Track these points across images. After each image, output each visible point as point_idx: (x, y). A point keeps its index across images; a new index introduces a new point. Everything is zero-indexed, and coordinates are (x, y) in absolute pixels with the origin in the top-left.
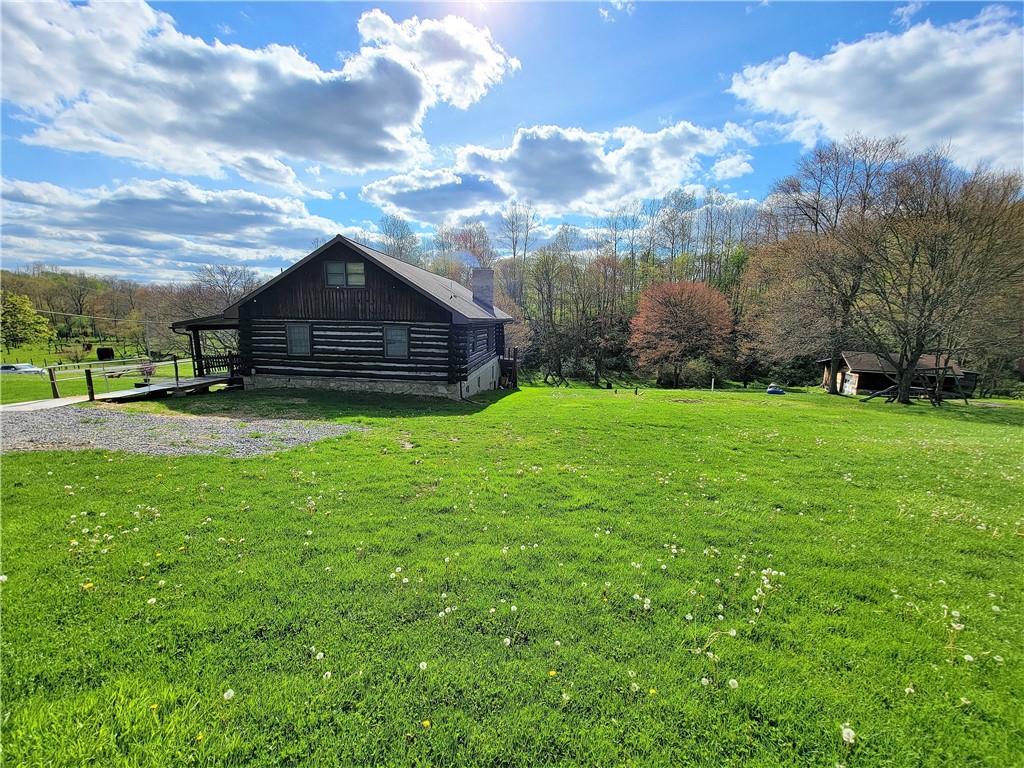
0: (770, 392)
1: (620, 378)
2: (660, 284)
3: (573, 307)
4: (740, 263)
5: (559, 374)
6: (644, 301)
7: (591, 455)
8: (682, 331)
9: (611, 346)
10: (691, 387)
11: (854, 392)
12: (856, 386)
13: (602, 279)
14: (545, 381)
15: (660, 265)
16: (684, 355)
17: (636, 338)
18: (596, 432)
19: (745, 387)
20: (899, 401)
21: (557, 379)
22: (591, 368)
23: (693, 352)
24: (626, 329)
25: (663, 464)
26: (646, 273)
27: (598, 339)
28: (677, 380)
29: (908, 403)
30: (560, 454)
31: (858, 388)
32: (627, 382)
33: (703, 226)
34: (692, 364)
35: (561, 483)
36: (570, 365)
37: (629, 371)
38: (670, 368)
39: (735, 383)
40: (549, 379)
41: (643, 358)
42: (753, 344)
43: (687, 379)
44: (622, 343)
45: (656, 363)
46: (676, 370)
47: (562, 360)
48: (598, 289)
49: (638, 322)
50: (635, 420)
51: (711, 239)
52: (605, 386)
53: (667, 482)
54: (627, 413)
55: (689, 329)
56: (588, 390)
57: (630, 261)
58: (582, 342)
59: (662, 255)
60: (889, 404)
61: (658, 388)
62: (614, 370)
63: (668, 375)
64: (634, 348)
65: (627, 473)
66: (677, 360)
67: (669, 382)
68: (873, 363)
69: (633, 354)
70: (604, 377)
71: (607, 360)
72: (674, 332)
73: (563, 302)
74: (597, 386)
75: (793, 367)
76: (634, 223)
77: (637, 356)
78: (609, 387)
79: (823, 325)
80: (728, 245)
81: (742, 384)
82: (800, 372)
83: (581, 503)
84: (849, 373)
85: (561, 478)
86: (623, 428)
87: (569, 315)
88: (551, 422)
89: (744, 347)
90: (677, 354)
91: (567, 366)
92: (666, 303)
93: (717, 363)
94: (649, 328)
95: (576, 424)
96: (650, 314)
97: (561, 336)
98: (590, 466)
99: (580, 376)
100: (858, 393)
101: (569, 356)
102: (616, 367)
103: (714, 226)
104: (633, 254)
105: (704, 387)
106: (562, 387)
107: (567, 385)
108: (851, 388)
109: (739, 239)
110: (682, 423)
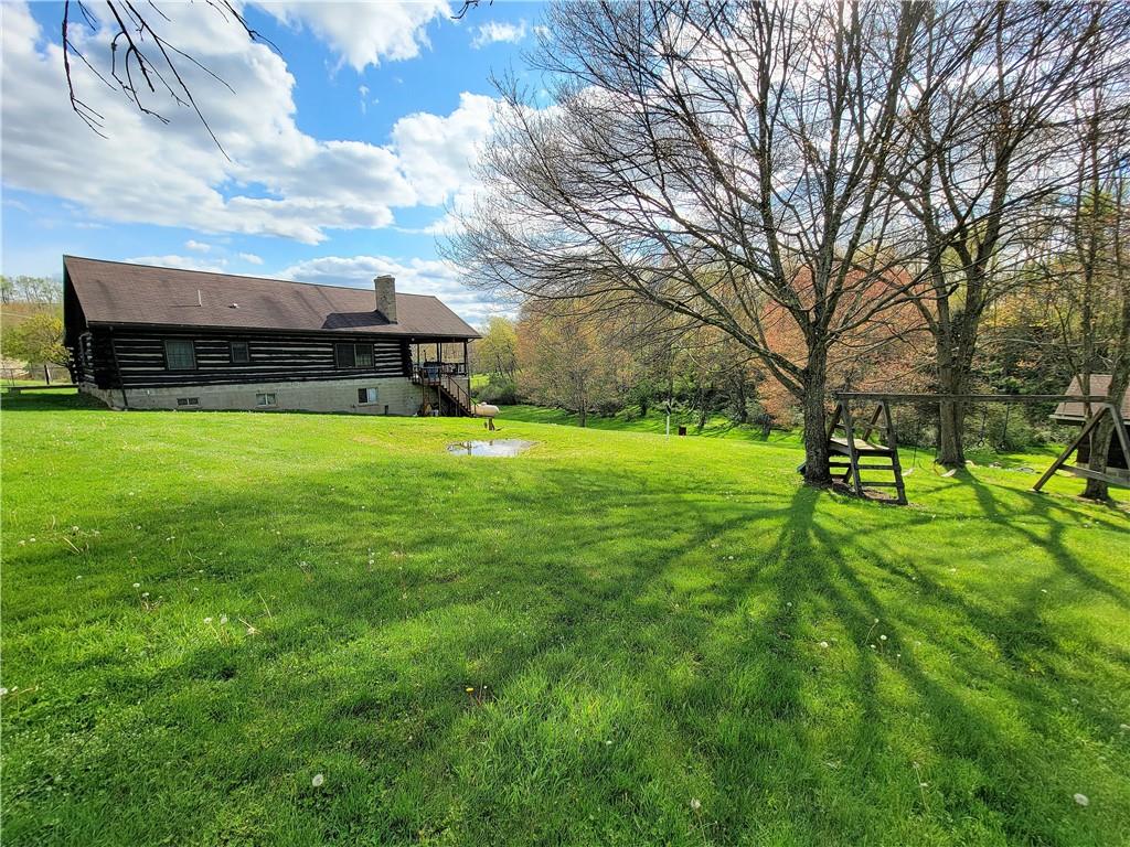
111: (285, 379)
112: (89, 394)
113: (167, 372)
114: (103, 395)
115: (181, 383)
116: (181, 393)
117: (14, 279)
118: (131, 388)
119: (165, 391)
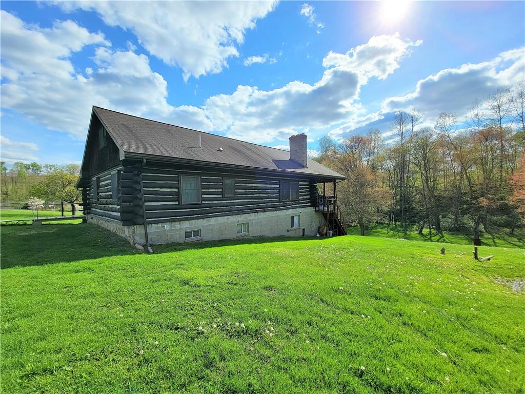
9: (495, 204)
14: (420, 233)
32: (520, 239)
71: (495, 218)
91: (446, 222)
111: (254, 210)
112: (99, 227)
113: (180, 206)
114: (126, 232)
115: (188, 217)
116: (189, 226)
117: (43, 165)
118: (151, 223)
119: (177, 225)
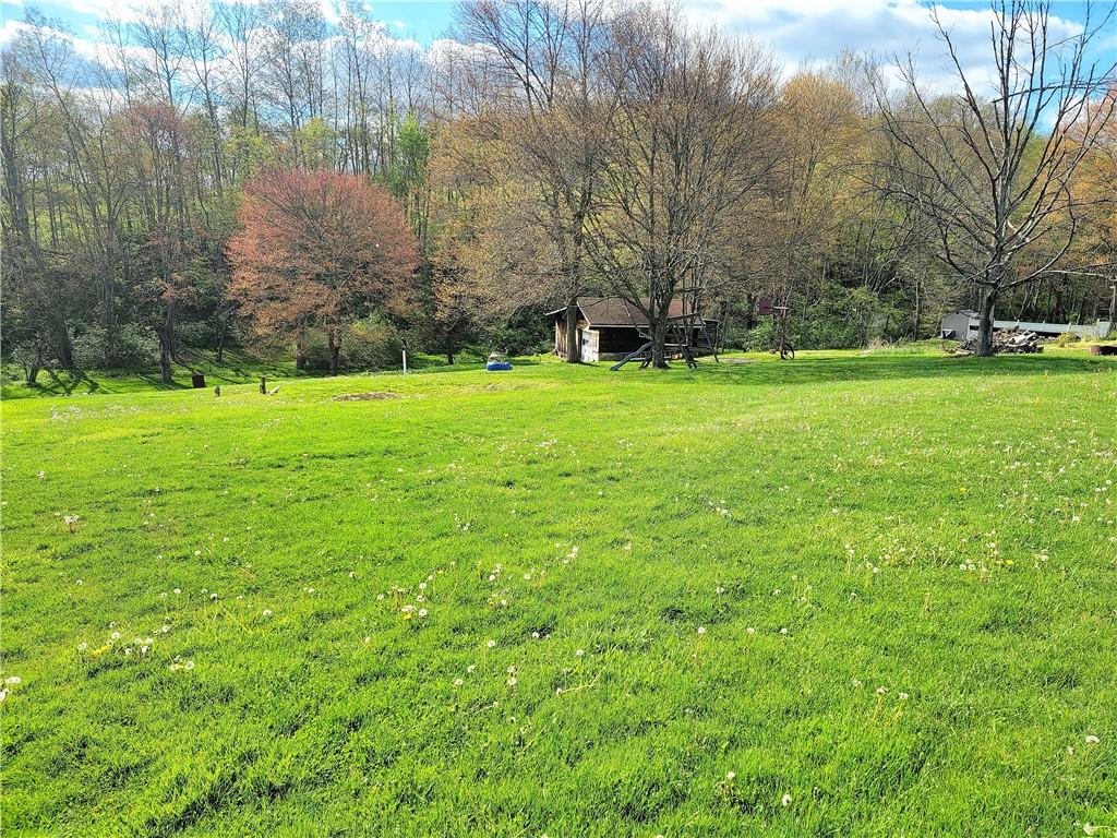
0: (493, 368)
1: (219, 362)
2: (277, 174)
3: (83, 211)
4: (416, 147)
5: (68, 362)
6: (247, 203)
7: (189, 572)
8: (334, 266)
9: (189, 297)
10: (362, 370)
11: (596, 357)
12: (597, 349)
13: (148, 154)
14: (32, 383)
15: (270, 135)
16: (343, 311)
17: (244, 280)
18: (190, 496)
19: (451, 363)
20: (654, 364)
21: (63, 376)
22: (150, 345)
23: (358, 306)
24: (220, 262)
25: (390, 556)
26: (244, 149)
27: (155, 282)
28: (335, 357)
29: (665, 367)
30: (86, 590)
31: (600, 351)
32: (237, 370)
33: (343, 71)
34: (359, 327)
35: (102, 716)
36: (95, 341)
37: (236, 347)
38: (319, 337)
39: (432, 358)
40: (43, 377)
41: (264, 320)
42: (460, 288)
43: (353, 356)
44: (213, 291)
45: (291, 328)
46: (331, 340)
47: (71, 331)
48: (141, 172)
49: (244, 246)
50: (282, 453)
51: (359, 99)
52: (190, 382)
53: (423, 612)
54: (256, 438)
55: (348, 262)
56: (149, 394)
57: (208, 123)
58: (117, 290)
59: (272, 114)
60: (644, 371)
61: (299, 376)
62: (205, 347)
63: (317, 350)
64: (242, 299)
65: (310, 607)
66: (332, 321)
67: (321, 364)
68: (616, 313)
69: (243, 312)
70: (183, 364)
71: (184, 328)
72: (319, 269)
73: (55, 201)
74: (168, 383)
75: (510, 326)
76: (203, 44)
77: (251, 317)
78: (199, 382)
79: (550, 256)
80: (390, 113)
81: (443, 358)
82: (518, 334)
83: (191, 794)
84: (587, 329)
85: (97, 695)
86: (258, 475)
87: (76, 230)
88: (51, 490)
89: (446, 292)
90: (330, 309)
91: (87, 345)
92: (296, 211)
93: (402, 324)
94: (268, 259)
95: (128, 483)
96: (267, 232)
97: (59, 277)
98: (192, 615)
99: (123, 365)
100: (601, 359)
101: (90, 320)
102: (209, 342)
103: (362, 74)
104: (210, 106)
105: (383, 369)
106: (81, 396)
107: (94, 387)
108: (590, 352)
109: (407, 104)
110: (385, 444)
